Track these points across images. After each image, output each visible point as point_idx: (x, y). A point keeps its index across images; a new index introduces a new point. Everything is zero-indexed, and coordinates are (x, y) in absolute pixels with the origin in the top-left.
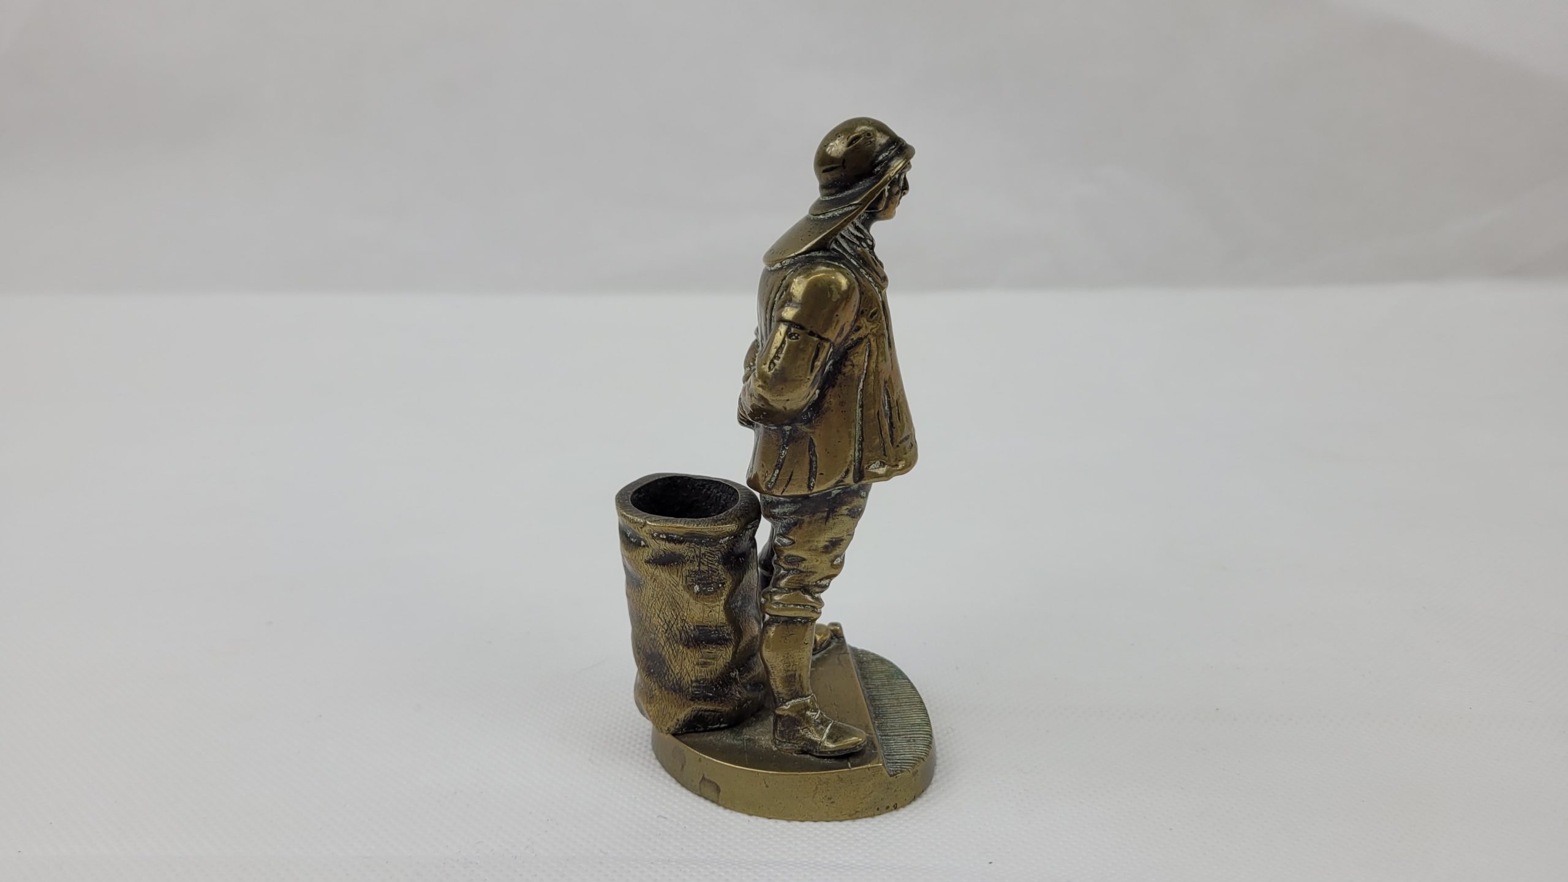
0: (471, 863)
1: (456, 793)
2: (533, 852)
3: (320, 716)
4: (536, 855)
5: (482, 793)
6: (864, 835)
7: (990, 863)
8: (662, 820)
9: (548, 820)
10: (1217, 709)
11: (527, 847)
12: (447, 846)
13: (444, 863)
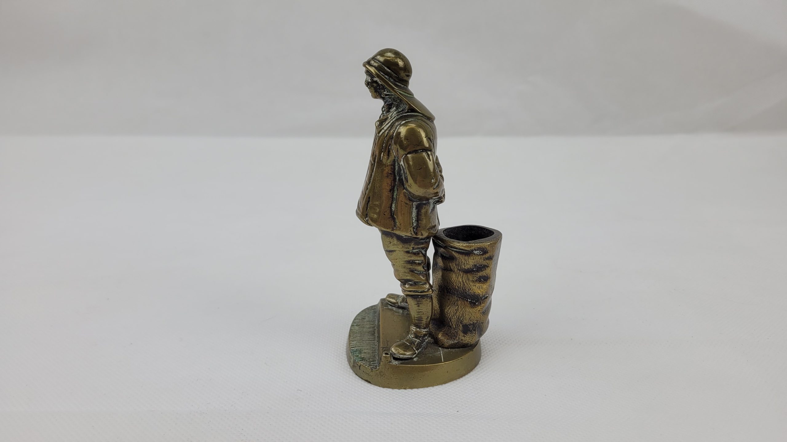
0: (204, 413)
1: (198, 380)
2: (235, 408)
3: (132, 344)
4: (236, 409)
5: (211, 380)
6: (398, 399)
7: (458, 411)
8: (299, 392)
9: (243, 393)
10: (572, 339)
11: (232, 405)
12: (192, 405)
13: (190, 413)
